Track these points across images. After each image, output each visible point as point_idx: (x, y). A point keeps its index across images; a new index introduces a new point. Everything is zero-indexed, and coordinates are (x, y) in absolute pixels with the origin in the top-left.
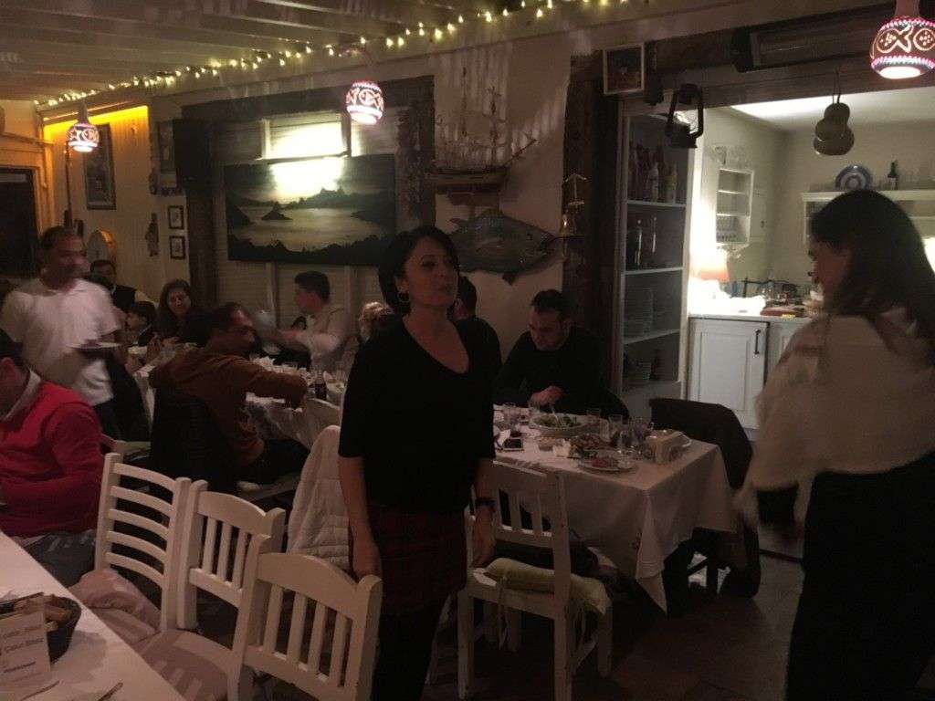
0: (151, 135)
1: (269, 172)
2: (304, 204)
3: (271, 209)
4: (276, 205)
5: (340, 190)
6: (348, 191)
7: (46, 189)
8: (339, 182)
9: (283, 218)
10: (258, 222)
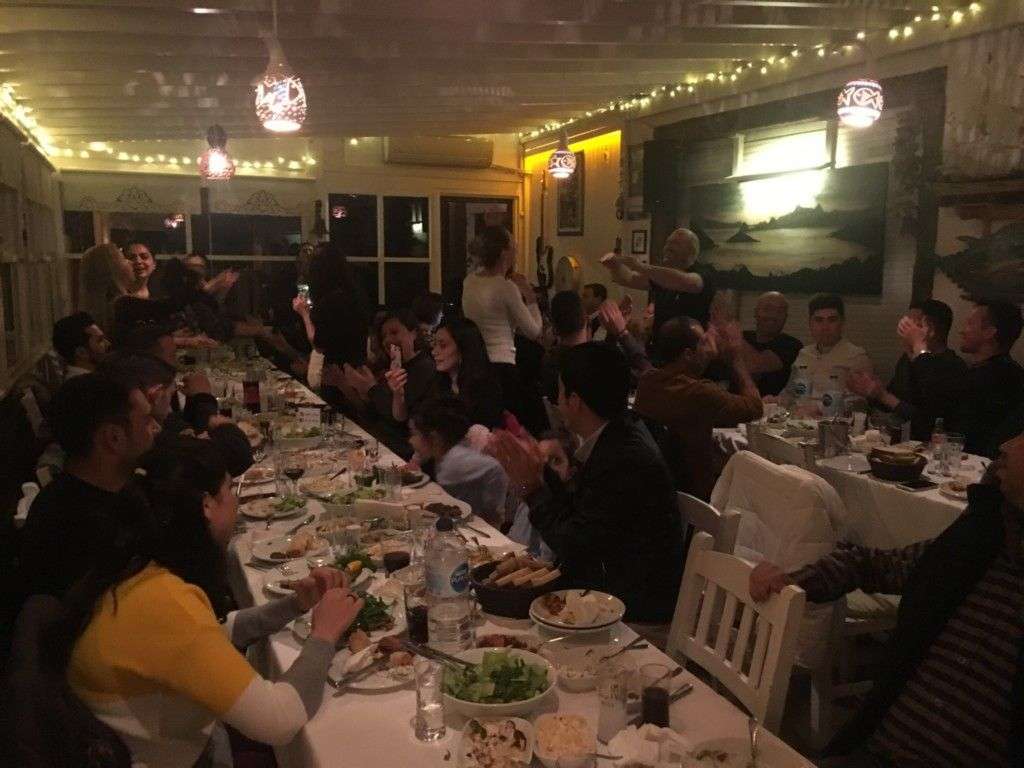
0: (622, 160)
2: (774, 224)
3: (737, 230)
4: (744, 226)
5: (819, 207)
6: (827, 208)
7: (523, 217)
8: (818, 198)
9: (750, 240)
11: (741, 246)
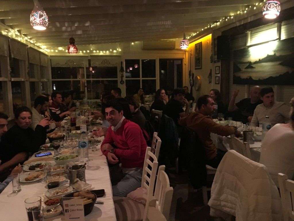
1: (248, 51)
2: (260, 61)
3: (248, 64)
4: (250, 63)
5: (275, 54)
6: (278, 54)
8: (275, 51)
9: (252, 67)
10: (244, 70)
11: (249, 70)
